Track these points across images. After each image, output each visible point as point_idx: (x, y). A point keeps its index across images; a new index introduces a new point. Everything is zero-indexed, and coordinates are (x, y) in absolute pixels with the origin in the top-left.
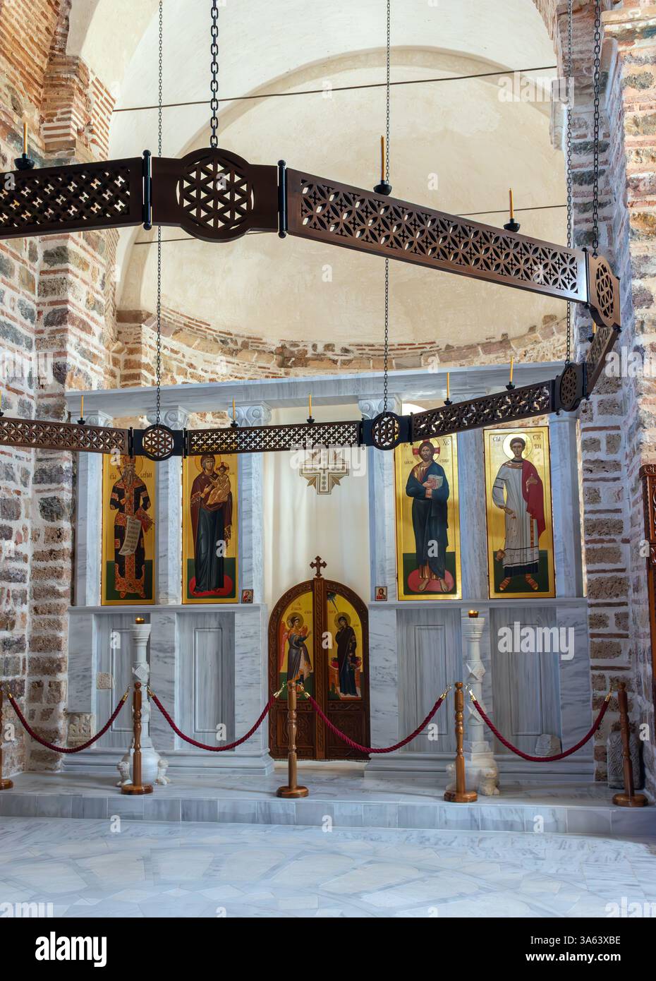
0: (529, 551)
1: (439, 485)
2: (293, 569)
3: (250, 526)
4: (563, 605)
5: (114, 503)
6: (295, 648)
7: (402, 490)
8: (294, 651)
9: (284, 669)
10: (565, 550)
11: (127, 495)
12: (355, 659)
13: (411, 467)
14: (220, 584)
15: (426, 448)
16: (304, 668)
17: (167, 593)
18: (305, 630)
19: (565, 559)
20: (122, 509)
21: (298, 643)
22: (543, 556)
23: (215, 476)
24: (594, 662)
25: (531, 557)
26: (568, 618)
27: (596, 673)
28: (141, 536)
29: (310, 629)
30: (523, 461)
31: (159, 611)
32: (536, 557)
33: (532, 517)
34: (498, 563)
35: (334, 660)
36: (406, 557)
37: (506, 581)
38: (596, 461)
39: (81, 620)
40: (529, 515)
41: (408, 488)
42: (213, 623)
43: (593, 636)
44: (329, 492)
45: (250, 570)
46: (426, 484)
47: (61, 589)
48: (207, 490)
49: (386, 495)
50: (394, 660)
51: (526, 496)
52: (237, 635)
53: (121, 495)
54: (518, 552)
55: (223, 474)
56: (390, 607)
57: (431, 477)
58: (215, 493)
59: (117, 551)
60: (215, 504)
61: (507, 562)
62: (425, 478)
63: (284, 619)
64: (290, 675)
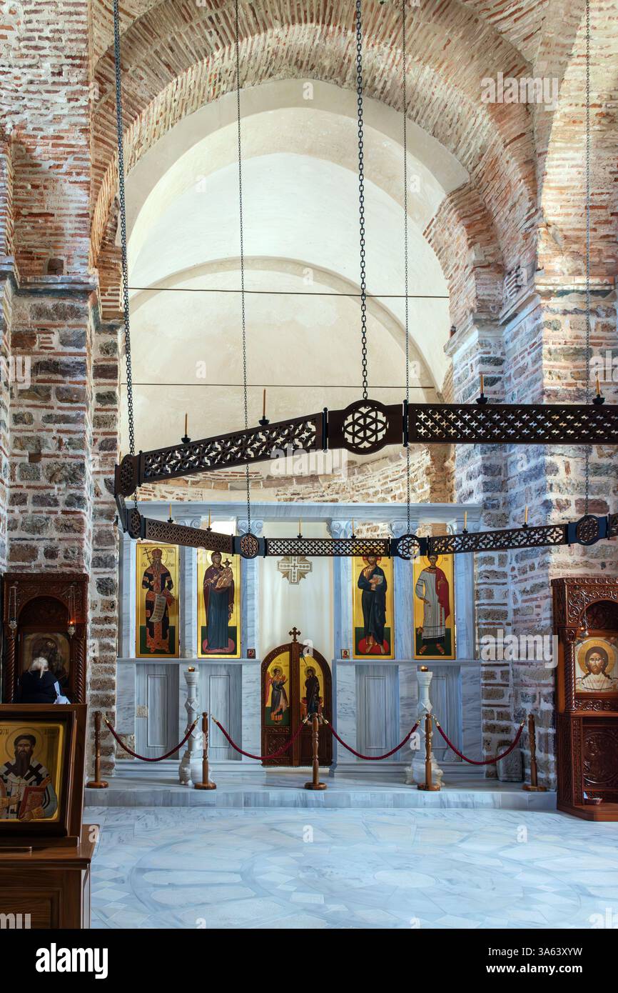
0: (439, 629)
1: (380, 582)
2: (272, 635)
3: (253, 605)
4: (465, 664)
5: (145, 584)
6: (276, 690)
8: (276, 692)
9: (269, 704)
10: (467, 629)
11: (155, 578)
12: (319, 698)
14: (227, 645)
16: (282, 703)
17: (191, 650)
18: (284, 678)
19: (467, 635)
20: (151, 588)
21: (278, 687)
23: (221, 568)
24: (484, 702)
25: (440, 633)
26: (467, 673)
27: (489, 709)
28: (166, 608)
29: (287, 677)
30: (436, 568)
31: (187, 663)
32: (443, 632)
33: (442, 606)
34: (418, 636)
35: (304, 698)
36: (357, 630)
37: (424, 648)
38: (491, 571)
39: (126, 668)
40: (439, 605)
41: (359, 582)
42: (223, 671)
43: (486, 685)
44: (297, 583)
45: (253, 635)
46: (371, 581)
47: (114, 645)
48: (215, 578)
50: (353, 698)
51: (438, 592)
52: (244, 681)
53: (151, 579)
54: (432, 629)
55: (227, 567)
56: (351, 664)
57: (375, 576)
58: (221, 580)
59: (148, 619)
60: (222, 588)
61: (424, 635)
62: (371, 577)
63: (269, 670)
64: (272, 709)
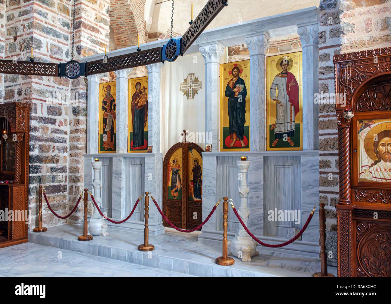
0: (289, 124)
1: (241, 90)
3: (151, 115)
4: (305, 154)
6: (174, 175)
7: (223, 94)
8: (174, 176)
9: (170, 185)
10: (308, 123)
11: (108, 104)
12: (201, 181)
13: (228, 81)
14: (143, 144)
15: (235, 70)
16: (178, 184)
17: (119, 148)
18: (179, 166)
19: (308, 128)
20: (106, 111)
21: (176, 173)
22: (298, 127)
23: (141, 93)
24: (322, 188)
25: (291, 127)
26: (308, 162)
27: (322, 195)
28: (113, 122)
29: (181, 166)
30: (287, 73)
31: (116, 156)
32: (293, 127)
33: (292, 105)
34: (272, 131)
35: (192, 181)
36: (225, 129)
37: (276, 141)
39: (88, 160)
40: (290, 103)
41: (226, 92)
42: (139, 161)
43: (321, 173)
45: (152, 137)
46: (235, 90)
47: (80, 146)
48: (138, 100)
49: (212, 96)
50: (214, 182)
51: (289, 93)
52: (146, 168)
53: (106, 104)
54: (283, 125)
55: (144, 91)
56: (212, 155)
57: (238, 86)
58: (141, 101)
59: (104, 129)
60: (141, 106)
61: (277, 130)
62: (234, 87)
64: (172, 188)
